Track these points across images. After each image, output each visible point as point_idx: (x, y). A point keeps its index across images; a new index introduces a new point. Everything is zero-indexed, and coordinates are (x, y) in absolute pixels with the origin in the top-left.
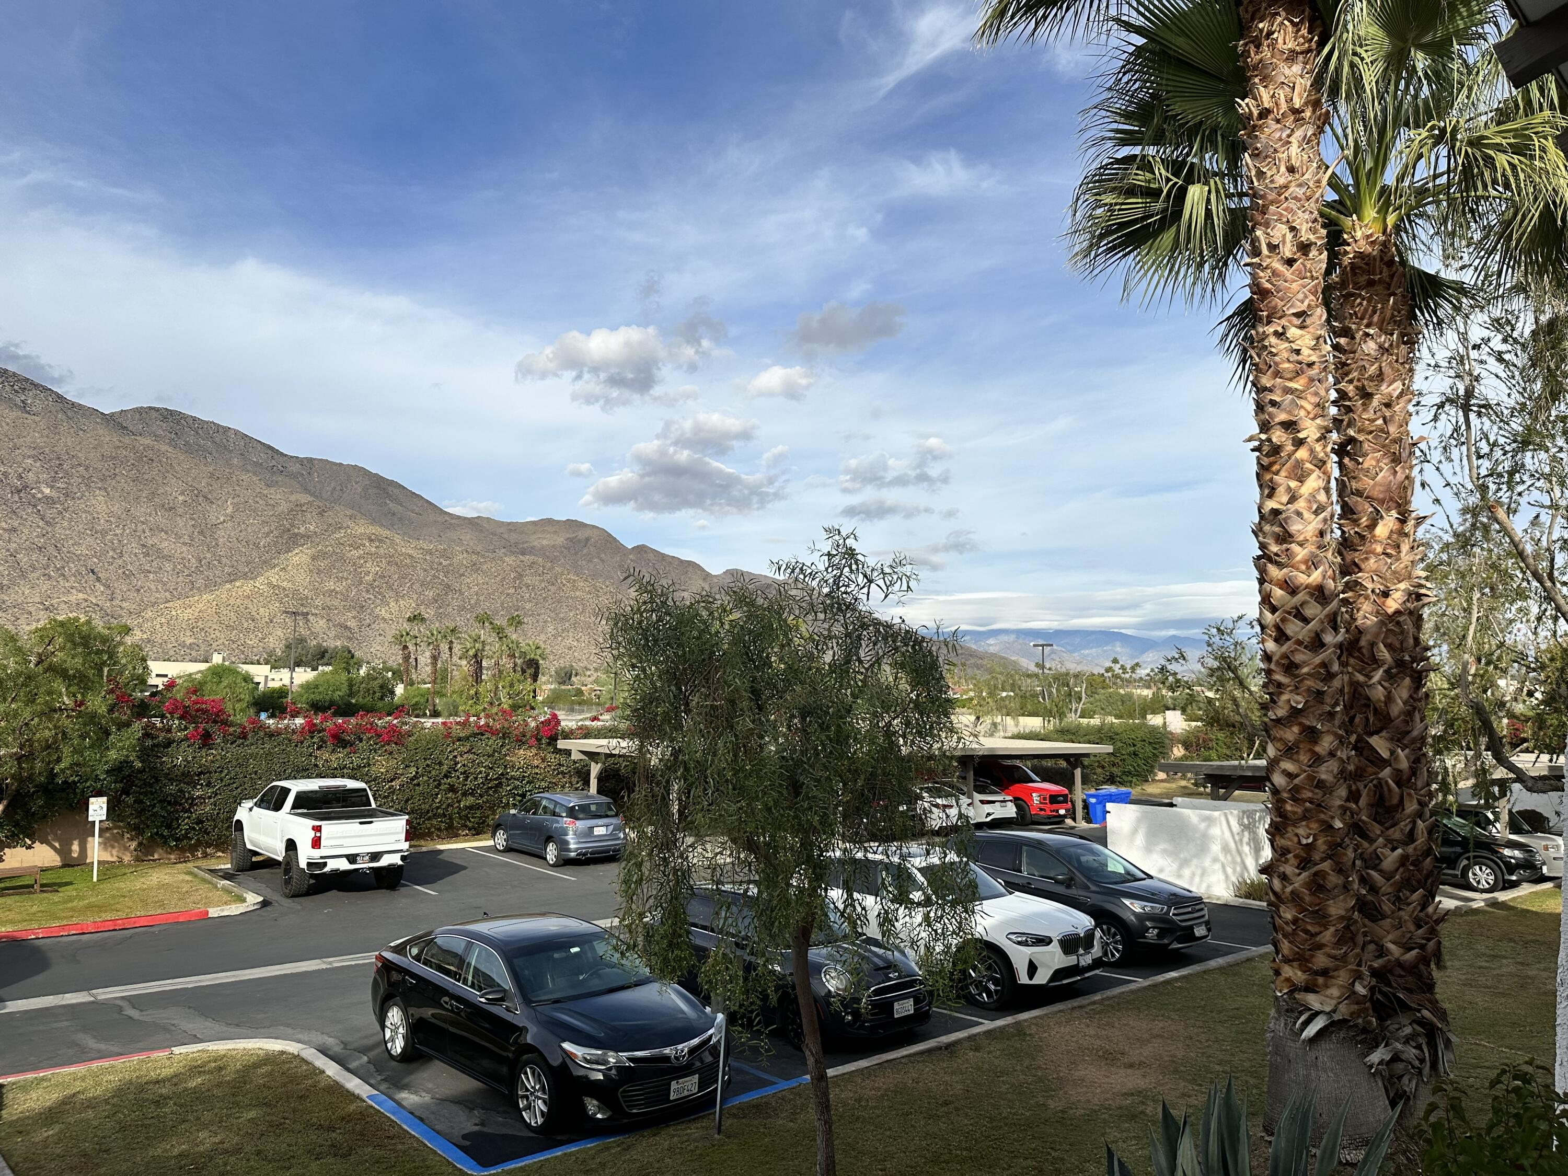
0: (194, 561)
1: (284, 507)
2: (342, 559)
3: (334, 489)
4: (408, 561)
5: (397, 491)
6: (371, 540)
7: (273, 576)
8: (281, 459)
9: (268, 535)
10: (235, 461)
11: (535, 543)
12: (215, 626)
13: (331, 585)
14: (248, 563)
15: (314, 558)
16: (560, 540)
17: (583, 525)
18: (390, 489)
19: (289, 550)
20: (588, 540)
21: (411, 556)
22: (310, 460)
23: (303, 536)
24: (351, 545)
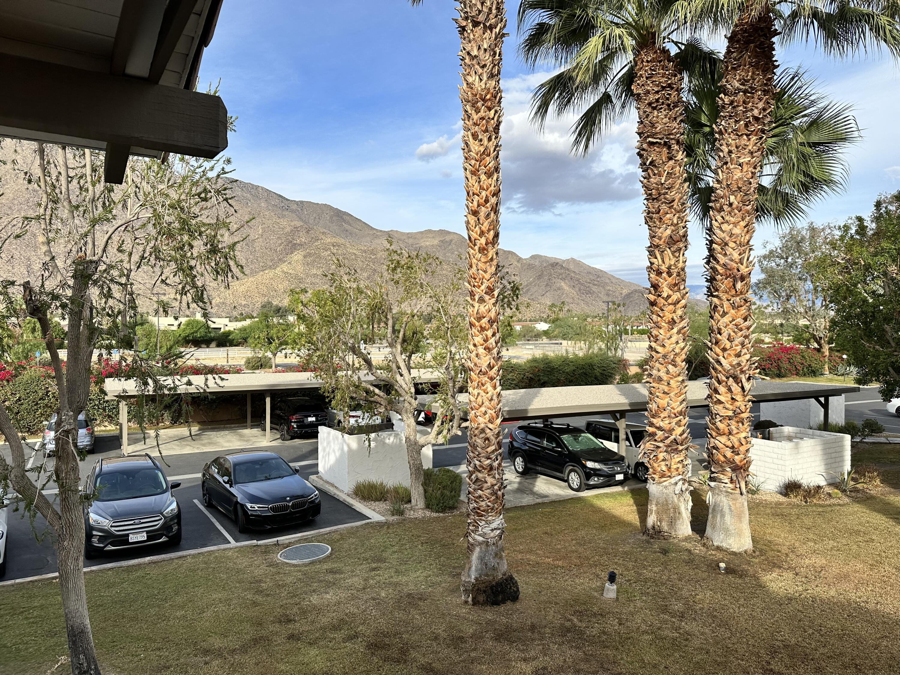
0: (244, 260)
1: (288, 229)
2: (319, 257)
3: (315, 218)
4: (353, 257)
5: (348, 218)
6: (334, 246)
7: (285, 267)
8: (287, 202)
9: (280, 245)
10: (263, 204)
11: (422, 244)
12: (256, 295)
13: (314, 271)
14: (272, 260)
15: (305, 257)
16: (436, 242)
17: (449, 233)
18: (344, 217)
19: (292, 253)
20: (451, 241)
21: (355, 254)
22: (302, 202)
23: (299, 245)
24: (323, 249)
